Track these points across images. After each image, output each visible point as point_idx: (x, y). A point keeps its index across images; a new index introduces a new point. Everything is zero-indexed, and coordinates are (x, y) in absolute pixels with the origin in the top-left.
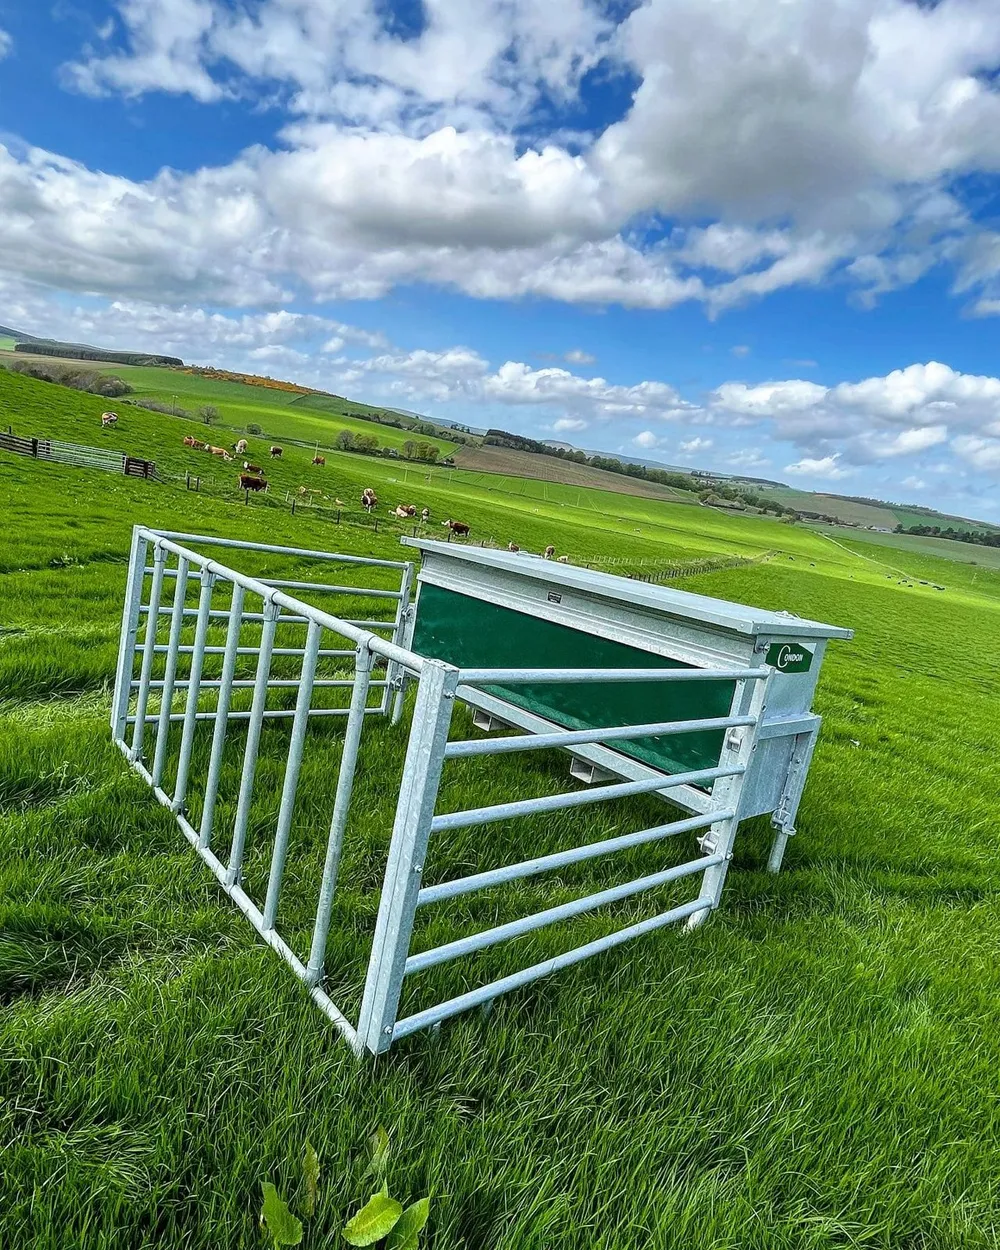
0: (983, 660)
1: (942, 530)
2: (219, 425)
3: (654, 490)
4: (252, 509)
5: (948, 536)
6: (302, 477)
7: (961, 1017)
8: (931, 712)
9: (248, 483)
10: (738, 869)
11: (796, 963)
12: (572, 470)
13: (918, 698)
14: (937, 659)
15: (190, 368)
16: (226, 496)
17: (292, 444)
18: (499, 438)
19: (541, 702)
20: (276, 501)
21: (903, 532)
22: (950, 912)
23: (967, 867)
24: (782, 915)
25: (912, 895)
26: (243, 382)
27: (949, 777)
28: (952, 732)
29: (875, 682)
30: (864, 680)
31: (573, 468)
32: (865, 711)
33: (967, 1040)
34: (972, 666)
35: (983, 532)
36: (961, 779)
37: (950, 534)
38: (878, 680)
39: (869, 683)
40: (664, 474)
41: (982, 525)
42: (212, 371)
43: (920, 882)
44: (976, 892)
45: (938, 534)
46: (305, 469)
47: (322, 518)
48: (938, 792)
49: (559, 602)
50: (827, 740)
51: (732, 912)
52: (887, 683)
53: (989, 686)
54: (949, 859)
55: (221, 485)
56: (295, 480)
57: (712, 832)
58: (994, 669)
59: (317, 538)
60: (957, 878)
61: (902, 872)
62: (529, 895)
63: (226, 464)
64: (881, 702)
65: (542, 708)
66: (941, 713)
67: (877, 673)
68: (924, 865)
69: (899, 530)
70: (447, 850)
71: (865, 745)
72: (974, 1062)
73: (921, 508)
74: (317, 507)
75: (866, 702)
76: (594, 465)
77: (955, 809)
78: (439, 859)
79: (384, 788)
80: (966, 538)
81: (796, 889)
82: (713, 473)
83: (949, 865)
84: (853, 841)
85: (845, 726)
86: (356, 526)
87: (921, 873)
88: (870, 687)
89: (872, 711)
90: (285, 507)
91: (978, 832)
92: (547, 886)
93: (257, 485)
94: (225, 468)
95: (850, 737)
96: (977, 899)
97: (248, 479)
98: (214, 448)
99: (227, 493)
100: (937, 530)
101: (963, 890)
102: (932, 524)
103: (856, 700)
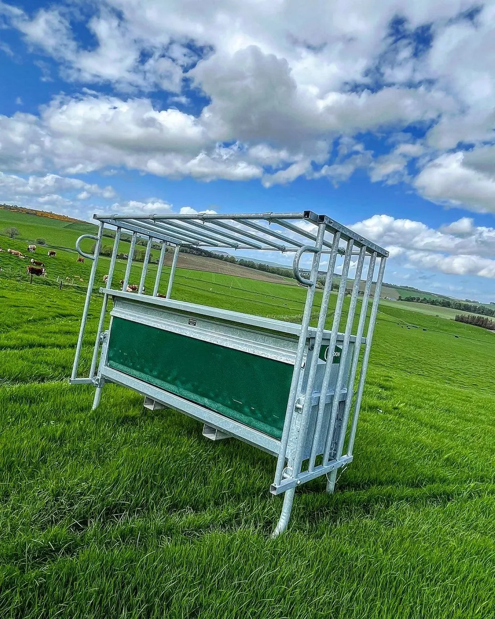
0: (445, 366)
1: (421, 299)
2: (19, 239)
3: (273, 278)
4: (35, 286)
5: (424, 302)
6: (68, 268)
7: (444, 581)
8: (420, 392)
9: (33, 271)
10: (309, 492)
11: (342, 553)
12: (228, 267)
13: (413, 386)
14: (423, 366)
15: (3, 206)
16: (18, 278)
17: (64, 250)
18: (187, 248)
19: (185, 389)
20: (50, 282)
21: (402, 300)
22: (434, 509)
23: (444, 480)
24: (335, 521)
25: (412, 500)
26: (35, 214)
27: (431, 428)
28: (432, 403)
29: (391, 378)
30: (385, 376)
31: (229, 266)
32: (385, 393)
33: (448, 597)
34: (440, 369)
35: (440, 300)
36: (438, 429)
37: (424, 301)
38: (393, 377)
39: (388, 378)
40: (278, 269)
41: (440, 296)
42: (16, 208)
43: (417, 492)
44: (448, 496)
45: (419, 301)
46: (71, 264)
47: (79, 291)
48: (425, 437)
49: (195, 325)
50: (364, 410)
51: (304, 522)
52: (397, 378)
53: (449, 380)
54: (433, 476)
55: (15, 272)
56: (64, 270)
57: (288, 467)
58: (452, 371)
59: (74, 303)
60: (437, 487)
61: (406, 486)
62: (166, 521)
63: (20, 260)
64: (394, 388)
65: (186, 393)
66: (425, 393)
67: (392, 373)
68: (419, 481)
69: (400, 299)
70: (109, 493)
71: (386, 412)
72: (453, 612)
73: (410, 288)
74: (77, 285)
75: (386, 388)
76: (240, 264)
77: (435, 446)
78: (103, 500)
79: (76, 452)
80: (433, 303)
81: (344, 502)
82: (304, 269)
83: (432, 480)
84: (378, 470)
85: (374, 401)
86: (100, 297)
87: (417, 486)
88: (388, 380)
89: (389, 393)
90: (56, 285)
91: (448, 459)
92: (180, 514)
93: (39, 272)
94: (19, 263)
95: (377, 407)
96: (449, 500)
97: (33, 269)
98: (13, 251)
99: (19, 277)
100: (419, 299)
101: (441, 495)
102: (415, 296)
103: (381, 387)
